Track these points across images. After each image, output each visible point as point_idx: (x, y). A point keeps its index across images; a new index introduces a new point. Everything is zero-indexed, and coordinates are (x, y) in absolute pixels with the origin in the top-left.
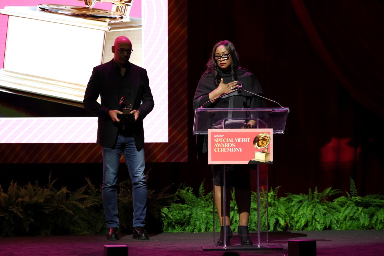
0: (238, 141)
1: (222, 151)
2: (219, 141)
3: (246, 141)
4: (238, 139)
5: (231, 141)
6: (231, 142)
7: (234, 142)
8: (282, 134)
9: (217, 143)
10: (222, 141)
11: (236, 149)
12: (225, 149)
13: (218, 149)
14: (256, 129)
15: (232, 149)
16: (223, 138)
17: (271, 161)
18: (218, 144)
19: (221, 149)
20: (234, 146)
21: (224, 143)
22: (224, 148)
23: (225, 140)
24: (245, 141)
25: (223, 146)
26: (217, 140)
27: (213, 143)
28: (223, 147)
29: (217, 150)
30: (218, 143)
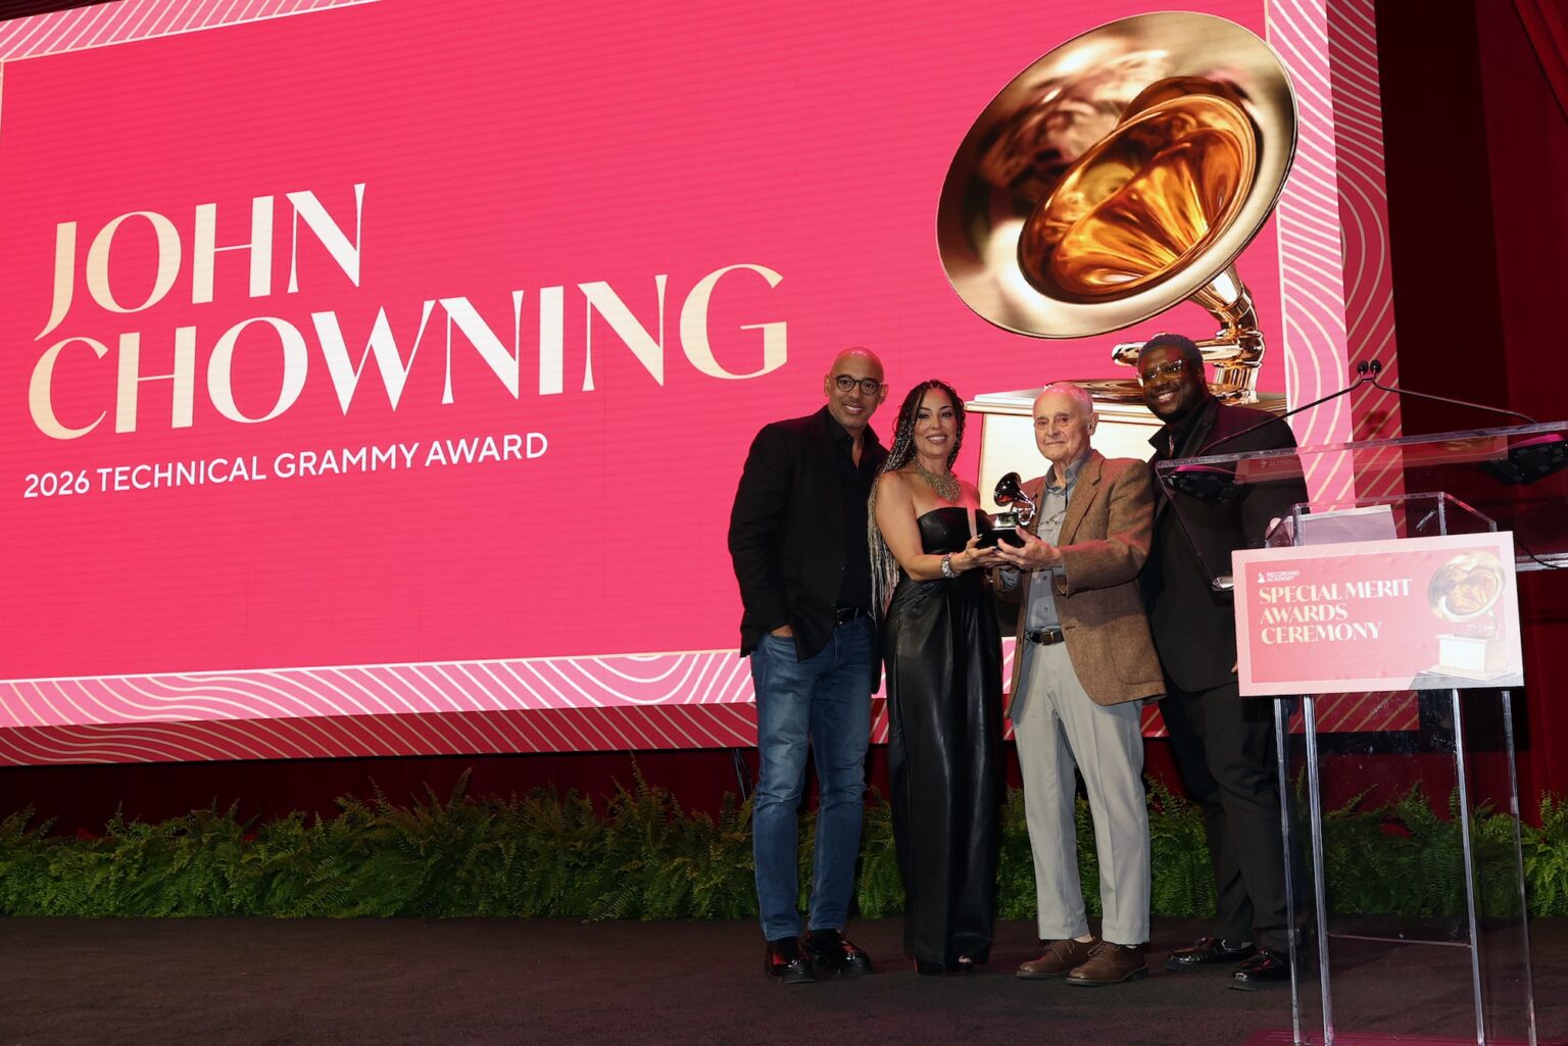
5: (1331, 595)
27: (1257, 607)
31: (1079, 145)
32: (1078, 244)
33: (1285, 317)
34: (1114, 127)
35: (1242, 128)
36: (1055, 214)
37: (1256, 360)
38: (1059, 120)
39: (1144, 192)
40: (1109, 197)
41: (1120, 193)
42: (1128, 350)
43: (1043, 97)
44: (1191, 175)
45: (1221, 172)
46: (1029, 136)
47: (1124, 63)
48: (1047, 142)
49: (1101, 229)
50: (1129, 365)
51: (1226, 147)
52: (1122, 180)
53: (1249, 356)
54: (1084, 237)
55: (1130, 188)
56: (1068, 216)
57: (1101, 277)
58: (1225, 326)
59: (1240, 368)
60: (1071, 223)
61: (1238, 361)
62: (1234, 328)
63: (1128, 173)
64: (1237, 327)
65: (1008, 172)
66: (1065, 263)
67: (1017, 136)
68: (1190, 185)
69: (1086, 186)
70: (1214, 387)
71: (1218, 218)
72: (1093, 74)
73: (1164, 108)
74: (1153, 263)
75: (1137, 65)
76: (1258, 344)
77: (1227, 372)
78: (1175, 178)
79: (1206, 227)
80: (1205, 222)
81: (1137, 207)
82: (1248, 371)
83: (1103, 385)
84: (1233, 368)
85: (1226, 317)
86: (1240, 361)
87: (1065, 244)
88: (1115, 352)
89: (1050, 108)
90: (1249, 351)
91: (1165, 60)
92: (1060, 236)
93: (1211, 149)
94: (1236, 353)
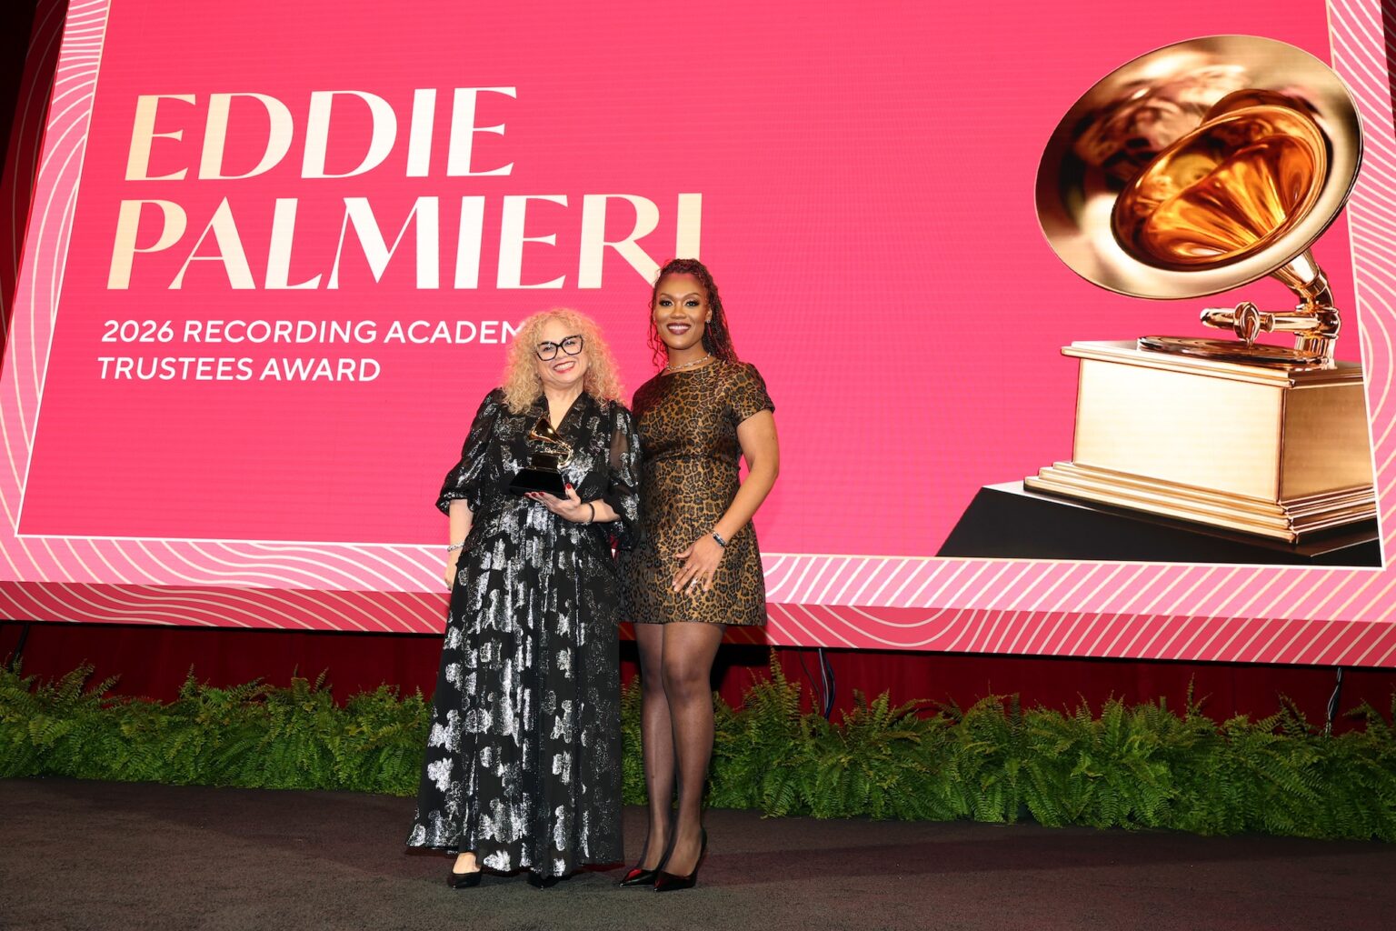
31: (1167, 137)
32: (1168, 221)
33: (1358, 298)
34: (1198, 125)
35: (1313, 136)
36: (1145, 192)
37: (1334, 332)
38: (1148, 114)
39: (1226, 181)
40: (1195, 182)
41: (1205, 180)
42: (1215, 314)
43: (1133, 94)
44: (1269, 171)
45: (1295, 171)
46: (1120, 125)
47: (1206, 73)
48: (1136, 131)
49: (1188, 209)
50: (1216, 327)
51: (1299, 150)
52: (1206, 170)
53: (1326, 328)
54: (1173, 214)
55: (1213, 177)
56: (1157, 195)
57: (1189, 249)
58: (1303, 301)
59: (1319, 338)
60: (1160, 201)
61: (1316, 332)
62: (1311, 303)
63: (1211, 165)
64: (1314, 303)
65: (1101, 154)
66: (1155, 235)
67: (1109, 124)
68: (1268, 179)
69: (1174, 171)
70: (1295, 353)
71: (1295, 209)
72: (1179, 79)
73: (1244, 113)
74: (1237, 243)
75: (1217, 77)
76: (1335, 319)
77: (1307, 342)
78: (1254, 173)
79: (1284, 216)
80: (1282, 212)
81: (1220, 194)
82: (1326, 341)
83: (1192, 343)
84: (1312, 337)
85: (1305, 293)
86: (1319, 332)
87: (1155, 218)
88: (1203, 314)
89: (1140, 104)
90: (1326, 324)
91: (1243, 74)
92: (1150, 211)
93: (1286, 151)
94: (1314, 325)
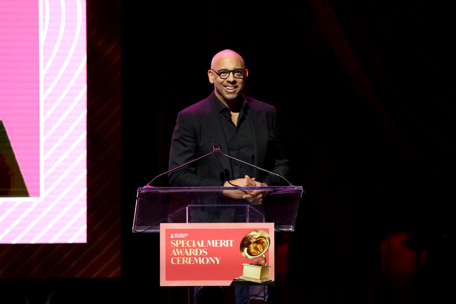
0: (213, 246)
1: (185, 262)
2: (180, 246)
3: (227, 246)
4: (213, 241)
6: (200, 246)
7: (206, 247)
8: (290, 231)
9: (175, 248)
10: (185, 245)
11: (209, 259)
12: (190, 258)
13: (178, 259)
14: (245, 223)
15: (203, 259)
16: (186, 239)
17: (271, 281)
18: (177, 250)
19: (183, 258)
20: (206, 253)
21: (188, 249)
22: (188, 257)
23: (191, 244)
24: (225, 245)
25: (185, 254)
26: (175, 243)
28: (186, 256)
29: (175, 261)
30: (177, 248)
